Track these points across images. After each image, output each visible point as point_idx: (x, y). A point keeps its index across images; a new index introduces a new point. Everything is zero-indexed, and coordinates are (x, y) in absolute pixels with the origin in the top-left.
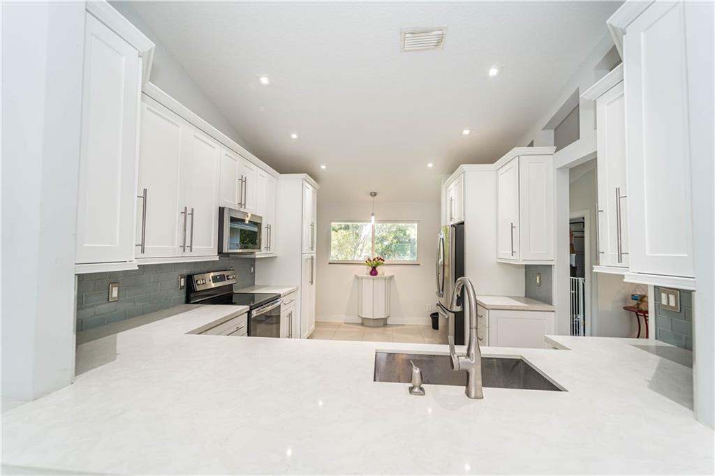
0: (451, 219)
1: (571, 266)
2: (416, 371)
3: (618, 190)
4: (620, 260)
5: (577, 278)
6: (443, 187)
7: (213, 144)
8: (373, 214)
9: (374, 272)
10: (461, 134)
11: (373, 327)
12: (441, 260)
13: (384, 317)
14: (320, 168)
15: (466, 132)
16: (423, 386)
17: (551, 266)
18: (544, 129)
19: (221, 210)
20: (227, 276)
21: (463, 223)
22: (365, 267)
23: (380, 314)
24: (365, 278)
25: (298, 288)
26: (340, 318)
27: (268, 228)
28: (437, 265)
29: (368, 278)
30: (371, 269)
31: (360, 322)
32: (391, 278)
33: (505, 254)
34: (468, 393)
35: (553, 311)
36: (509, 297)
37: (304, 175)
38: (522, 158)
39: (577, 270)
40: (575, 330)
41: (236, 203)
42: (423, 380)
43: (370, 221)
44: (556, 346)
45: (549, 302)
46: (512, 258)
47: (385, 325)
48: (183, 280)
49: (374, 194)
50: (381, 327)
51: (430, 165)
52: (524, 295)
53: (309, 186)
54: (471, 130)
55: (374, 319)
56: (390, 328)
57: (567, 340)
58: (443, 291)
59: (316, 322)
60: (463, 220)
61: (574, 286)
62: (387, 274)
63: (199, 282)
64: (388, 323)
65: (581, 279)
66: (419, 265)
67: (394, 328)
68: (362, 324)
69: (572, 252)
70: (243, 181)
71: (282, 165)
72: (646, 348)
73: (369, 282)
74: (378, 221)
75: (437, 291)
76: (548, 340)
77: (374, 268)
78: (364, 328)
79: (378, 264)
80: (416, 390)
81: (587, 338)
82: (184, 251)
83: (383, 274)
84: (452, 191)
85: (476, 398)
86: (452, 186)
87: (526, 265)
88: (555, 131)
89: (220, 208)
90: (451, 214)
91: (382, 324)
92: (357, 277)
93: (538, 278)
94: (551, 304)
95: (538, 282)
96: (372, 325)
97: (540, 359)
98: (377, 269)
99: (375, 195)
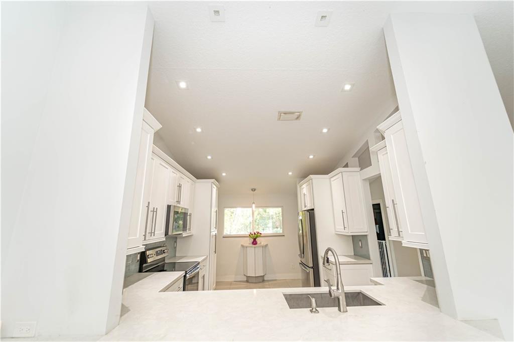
0: (305, 206)
1: (377, 232)
2: (313, 300)
3: (393, 200)
4: (399, 235)
5: (381, 241)
6: (298, 187)
7: (167, 166)
8: (254, 203)
9: (254, 242)
10: (308, 158)
11: (256, 283)
12: (301, 232)
13: (262, 275)
14: (222, 174)
15: (311, 157)
16: (317, 309)
17: (366, 235)
18: (353, 157)
19: (169, 207)
20: (164, 251)
21: (313, 210)
22: (248, 239)
23: (260, 273)
24: (249, 247)
25: (207, 256)
26: (231, 278)
27: (190, 215)
28: (299, 236)
29: (251, 247)
30: (253, 240)
31: (246, 280)
32: (266, 245)
33: (340, 228)
34: (340, 310)
35: (371, 264)
36: (345, 256)
37: (213, 180)
38: (343, 173)
39: (381, 236)
40: (385, 275)
41: (175, 201)
42: (318, 306)
43: (251, 207)
44: (376, 283)
45: (369, 258)
46: (344, 231)
47: (263, 281)
48: (139, 255)
49: (253, 190)
50: (260, 282)
51: (290, 173)
52: (353, 254)
53: (215, 186)
54: (314, 156)
55: (255, 277)
56: (267, 283)
57: (381, 279)
58: (303, 253)
59: (216, 282)
60: (313, 208)
61: (381, 246)
62: (263, 243)
63: (149, 256)
64: (265, 279)
65: (383, 242)
66: (284, 236)
67: (270, 283)
68: (247, 281)
69: (376, 224)
70: (180, 186)
71: (200, 174)
72: (421, 282)
73: (251, 250)
74: (256, 207)
75: (299, 254)
76: (371, 281)
77: (255, 239)
78: (249, 284)
79: (257, 237)
80: (314, 310)
81: (392, 278)
82: (151, 236)
83: (260, 243)
84: (304, 189)
85: (344, 312)
86: (304, 186)
87: (352, 236)
88: (359, 158)
89: (168, 205)
90: (305, 204)
91: (261, 280)
92: (242, 246)
93: (360, 243)
94: (369, 259)
95: (360, 245)
96: (254, 281)
97: (370, 291)
98: (256, 240)
99: (255, 190)
